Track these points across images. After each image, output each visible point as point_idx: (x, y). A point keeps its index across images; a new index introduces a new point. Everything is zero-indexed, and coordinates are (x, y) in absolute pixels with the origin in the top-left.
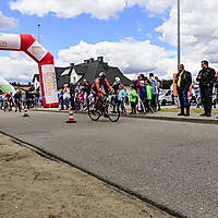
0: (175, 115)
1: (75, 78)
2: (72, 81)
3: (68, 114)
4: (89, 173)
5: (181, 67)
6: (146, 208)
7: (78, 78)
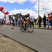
0: (37, 27)
1: (14, 18)
3: (12, 26)
6: (29, 50)
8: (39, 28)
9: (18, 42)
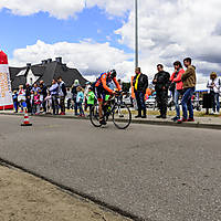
1: (31, 79)
2: (29, 82)
4: (42, 178)
5: (138, 70)
7: (35, 79)
8: (141, 122)
9: (50, 181)
